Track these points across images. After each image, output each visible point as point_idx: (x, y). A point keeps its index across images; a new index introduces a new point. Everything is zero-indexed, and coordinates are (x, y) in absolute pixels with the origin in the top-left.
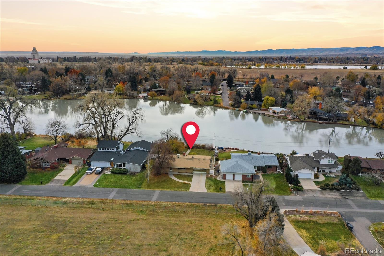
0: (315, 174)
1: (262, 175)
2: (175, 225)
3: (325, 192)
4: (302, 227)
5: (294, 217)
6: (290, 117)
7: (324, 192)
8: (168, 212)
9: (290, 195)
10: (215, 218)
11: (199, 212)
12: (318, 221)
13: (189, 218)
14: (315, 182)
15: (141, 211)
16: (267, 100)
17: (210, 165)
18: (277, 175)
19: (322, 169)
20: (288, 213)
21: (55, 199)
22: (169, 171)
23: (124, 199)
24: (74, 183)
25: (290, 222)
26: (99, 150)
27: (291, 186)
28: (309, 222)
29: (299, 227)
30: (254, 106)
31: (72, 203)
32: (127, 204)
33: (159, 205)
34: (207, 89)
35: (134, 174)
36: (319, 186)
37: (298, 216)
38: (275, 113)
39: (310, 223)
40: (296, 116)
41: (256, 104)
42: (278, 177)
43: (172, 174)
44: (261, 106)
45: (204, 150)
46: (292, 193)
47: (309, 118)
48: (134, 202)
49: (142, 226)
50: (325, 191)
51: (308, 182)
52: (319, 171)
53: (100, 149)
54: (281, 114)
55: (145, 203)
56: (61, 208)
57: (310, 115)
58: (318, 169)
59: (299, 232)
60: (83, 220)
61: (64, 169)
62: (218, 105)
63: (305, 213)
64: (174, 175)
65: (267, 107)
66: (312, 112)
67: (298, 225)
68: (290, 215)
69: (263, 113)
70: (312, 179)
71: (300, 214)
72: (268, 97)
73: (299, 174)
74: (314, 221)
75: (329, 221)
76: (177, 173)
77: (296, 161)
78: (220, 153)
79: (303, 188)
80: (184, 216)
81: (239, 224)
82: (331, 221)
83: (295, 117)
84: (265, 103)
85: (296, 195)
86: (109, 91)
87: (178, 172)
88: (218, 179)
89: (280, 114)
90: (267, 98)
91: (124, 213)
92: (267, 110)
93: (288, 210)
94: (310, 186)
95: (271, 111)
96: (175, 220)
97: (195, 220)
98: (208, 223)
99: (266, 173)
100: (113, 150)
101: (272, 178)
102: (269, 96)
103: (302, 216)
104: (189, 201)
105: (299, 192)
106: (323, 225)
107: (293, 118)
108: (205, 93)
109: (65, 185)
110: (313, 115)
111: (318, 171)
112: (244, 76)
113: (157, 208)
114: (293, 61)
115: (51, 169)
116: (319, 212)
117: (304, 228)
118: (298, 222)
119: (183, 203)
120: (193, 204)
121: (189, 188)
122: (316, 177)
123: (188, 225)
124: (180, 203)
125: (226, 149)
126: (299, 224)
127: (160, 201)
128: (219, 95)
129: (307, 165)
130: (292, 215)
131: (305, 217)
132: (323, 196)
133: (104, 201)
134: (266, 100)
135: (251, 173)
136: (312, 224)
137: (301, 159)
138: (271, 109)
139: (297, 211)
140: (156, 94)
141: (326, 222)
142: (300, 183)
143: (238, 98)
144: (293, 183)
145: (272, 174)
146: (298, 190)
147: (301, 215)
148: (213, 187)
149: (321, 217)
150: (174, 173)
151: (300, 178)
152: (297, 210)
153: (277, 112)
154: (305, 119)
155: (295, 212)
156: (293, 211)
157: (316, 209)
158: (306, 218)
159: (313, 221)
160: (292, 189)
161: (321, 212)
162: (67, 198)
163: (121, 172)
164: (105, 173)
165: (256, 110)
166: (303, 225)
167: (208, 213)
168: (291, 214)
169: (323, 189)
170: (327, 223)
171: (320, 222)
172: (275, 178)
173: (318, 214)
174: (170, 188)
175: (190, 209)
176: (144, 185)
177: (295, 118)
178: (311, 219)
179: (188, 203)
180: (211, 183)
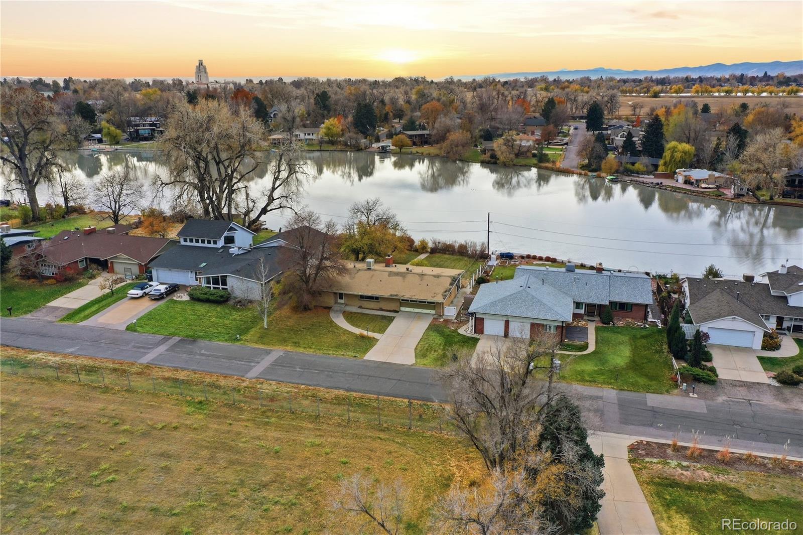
0: (764, 336)
1: (597, 329)
2: (268, 453)
3: (792, 392)
4: (678, 507)
5: (660, 466)
6: (730, 192)
7: (787, 391)
8: (270, 414)
9: (667, 391)
10: (398, 443)
11: (361, 420)
12: (743, 489)
13: (321, 436)
14: (761, 359)
15: (200, 402)
16: (673, 152)
17: (446, 292)
18: (644, 333)
19: (793, 323)
20: (643, 452)
21: (12, 352)
22: (336, 303)
23: (174, 367)
24: (87, 317)
25: (641, 483)
26: (183, 243)
27: (676, 364)
28: (712, 489)
29: (668, 505)
30: (638, 166)
31: (46, 366)
32: (176, 380)
33: (257, 391)
34: (533, 133)
35: (243, 304)
36: (772, 374)
37: (674, 463)
38: (692, 184)
39: (714, 492)
40: (748, 190)
41: (642, 162)
42: (643, 337)
43: (340, 311)
44: (656, 167)
45: (461, 257)
46: (677, 386)
47: (785, 195)
48: (196, 375)
49: (173, 448)
50: (795, 390)
51: (738, 359)
52: (784, 329)
53: (185, 240)
54: (707, 186)
55: (223, 382)
56: (8, 376)
57: (786, 185)
58: (780, 321)
59: (663, 524)
60: (34, 414)
61: (87, 284)
62: (547, 165)
63: (704, 457)
64: (344, 313)
65: (671, 170)
66: (795, 181)
67: (668, 497)
68: (647, 460)
69: (658, 184)
70: (754, 351)
71: (686, 458)
72: (676, 143)
73: (711, 334)
74: (730, 489)
75: (785, 495)
76: (354, 309)
77: (709, 293)
78: (502, 266)
79: (717, 376)
80: (310, 429)
81: (465, 471)
82: (793, 495)
83: (744, 192)
84: (668, 158)
85: (688, 396)
86: (309, 134)
87: (360, 307)
88: (461, 331)
89: (704, 186)
90: (676, 147)
91: (151, 405)
92: (671, 175)
93: (645, 439)
94: (744, 370)
95: (681, 179)
96: (277, 439)
97: (335, 445)
98: (370, 458)
99: (609, 324)
100: (215, 243)
101: (625, 338)
102: (680, 141)
103: (688, 467)
104: (346, 387)
105: (702, 387)
106: (758, 507)
107: (738, 196)
108: (526, 141)
109: (63, 320)
110: (796, 186)
111: (781, 329)
112: (635, 108)
113: (248, 397)
114: (770, 82)
115: (58, 281)
116: (756, 457)
117: (688, 510)
118: (671, 486)
119: (329, 390)
120: (354, 394)
121: (366, 351)
122: (770, 344)
123: (307, 458)
124: (319, 391)
125: (522, 257)
126: (670, 495)
127: (267, 380)
128: (561, 147)
129: (744, 307)
130: (655, 460)
131: (700, 472)
132: (782, 406)
133: (125, 367)
134: (669, 152)
135: (557, 318)
136: (722, 497)
137: (728, 288)
138: (681, 175)
139: (677, 449)
140: (409, 141)
141: (776, 498)
142: (709, 359)
143: (599, 148)
144: (686, 357)
145: (628, 327)
146: (697, 379)
147: (685, 464)
148: (436, 354)
149: (759, 475)
150: (348, 309)
151: (713, 346)
152: (675, 445)
153: (697, 181)
154: (771, 198)
155: (669, 451)
156: (661, 446)
157: (746, 447)
158: (703, 474)
159: (725, 489)
160: (679, 377)
161: (764, 458)
162: (40, 352)
163: (211, 298)
164: (175, 298)
165: (643, 176)
166: (686, 498)
167: (385, 425)
168: (652, 456)
169: (787, 382)
170: (776, 502)
171: (753, 494)
172: (634, 338)
173: (751, 464)
174: (316, 346)
175: (339, 410)
176: (252, 333)
177: (743, 195)
178: (720, 479)
179: (342, 392)
180: (437, 340)
